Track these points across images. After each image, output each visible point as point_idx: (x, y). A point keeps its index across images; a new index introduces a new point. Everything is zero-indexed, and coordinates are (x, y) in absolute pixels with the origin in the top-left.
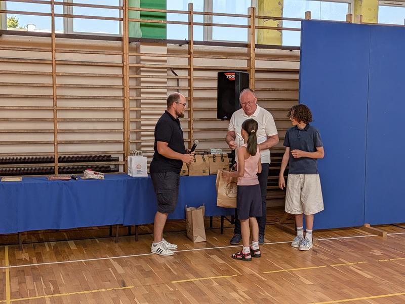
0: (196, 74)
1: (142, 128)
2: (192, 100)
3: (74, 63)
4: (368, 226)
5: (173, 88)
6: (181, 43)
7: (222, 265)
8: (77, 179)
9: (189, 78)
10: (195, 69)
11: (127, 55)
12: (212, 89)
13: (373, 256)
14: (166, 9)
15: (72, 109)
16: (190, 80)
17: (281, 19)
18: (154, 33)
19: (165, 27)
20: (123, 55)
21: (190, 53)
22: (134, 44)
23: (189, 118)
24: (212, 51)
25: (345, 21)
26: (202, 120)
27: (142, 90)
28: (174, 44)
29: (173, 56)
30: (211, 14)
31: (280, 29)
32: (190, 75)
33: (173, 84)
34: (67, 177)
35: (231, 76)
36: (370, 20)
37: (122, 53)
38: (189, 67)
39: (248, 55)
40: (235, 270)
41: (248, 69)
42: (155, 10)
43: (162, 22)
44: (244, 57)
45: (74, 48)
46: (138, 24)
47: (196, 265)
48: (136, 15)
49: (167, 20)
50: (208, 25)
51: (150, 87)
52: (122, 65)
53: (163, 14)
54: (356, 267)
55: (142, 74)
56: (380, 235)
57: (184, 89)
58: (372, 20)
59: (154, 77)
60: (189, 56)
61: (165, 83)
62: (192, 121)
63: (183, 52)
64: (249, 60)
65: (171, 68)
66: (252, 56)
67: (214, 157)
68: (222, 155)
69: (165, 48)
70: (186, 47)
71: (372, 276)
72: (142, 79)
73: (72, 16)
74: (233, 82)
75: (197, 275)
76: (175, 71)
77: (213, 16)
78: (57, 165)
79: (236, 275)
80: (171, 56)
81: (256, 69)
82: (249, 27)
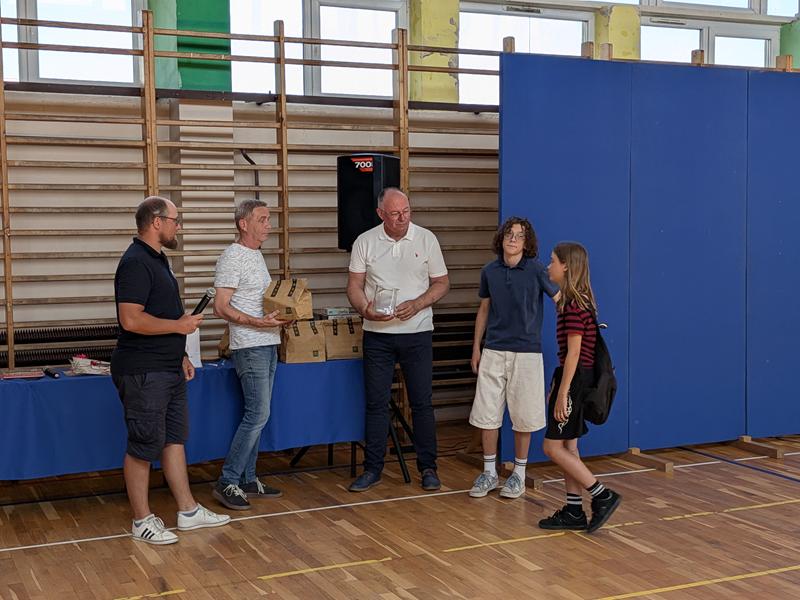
0: (293, 161)
1: (186, 270)
2: (286, 213)
3: (45, 142)
4: (636, 451)
5: (247, 189)
6: (259, 99)
7: (360, 539)
8: (57, 375)
9: (279, 168)
10: (290, 151)
11: (154, 126)
12: (325, 190)
13: (652, 510)
14: (229, 32)
15: (42, 233)
16: (280, 173)
17: (456, 51)
18: (207, 81)
19: (228, 68)
20: (144, 125)
21: (280, 120)
22: (165, 102)
23: (280, 247)
24: (323, 115)
25: (579, 54)
26: (307, 252)
27: (184, 194)
28: (246, 101)
29: (246, 125)
30: (320, 42)
31: (454, 71)
32: (280, 162)
33: (246, 181)
34: (36, 372)
35: (366, 165)
36: (624, 54)
37: (142, 121)
38: (278, 147)
39: (394, 121)
40: (386, 547)
41: (396, 149)
42: (207, 34)
43: (223, 58)
44: (387, 127)
45: (44, 111)
46: (174, 62)
47: (307, 541)
48: (169, 44)
49: (233, 53)
50: (312, 63)
51: (201, 188)
52: (143, 144)
53: (223, 43)
54: (621, 532)
55: (183, 161)
56: (659, 469)
57: (269, 191)
58: (629, 53)
59: (208, 167)
60: (278, 125)
61: (231, 179)
62: (287, 254)
63: (267, 117)
64: (397, 133)
65: (242, 150)
66: (402, 125)
67: (335, 324)
68: (350, 320)
69: (230, 109)
70: (271, 107)
71: (652, 548)
72: (184, 172)
73: (37, 47)
74: (368, 176)
75: (311, 561)
76: (249, 155)
77: (322, 46)
78: (12, 348)
79: (389, 559)
80: (242, 124)
81: (411, 150)
82: (395, 67)
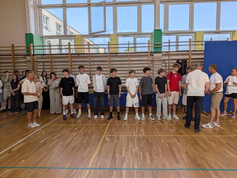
0: (171, 61)
3: (134, 60)
6: (167, 52)
10: (170, 60)
11: (149, 57)
14: (162, 42)
16: (169, 63)
19: (161, 48)
21: (169, 55)
22: (152, 54)
27: (154, 67)
33: (164, 65)
41: (189, 58)
42: (158, 43)
43: (161, 46)
44: (188, 55)
45: (135, 56)
46: (153, 47)
51: (156, 66)
52: (148, 60)
53: (161, 44)
55: (154, 62)
57: (167, 66)
59: (158, 63)
61: (161, 64)
65: (163, 60)
69: (161, 54)
72: (154, 64)
76: (165, 61)
81: (192, 59)
82: (189, 45)
